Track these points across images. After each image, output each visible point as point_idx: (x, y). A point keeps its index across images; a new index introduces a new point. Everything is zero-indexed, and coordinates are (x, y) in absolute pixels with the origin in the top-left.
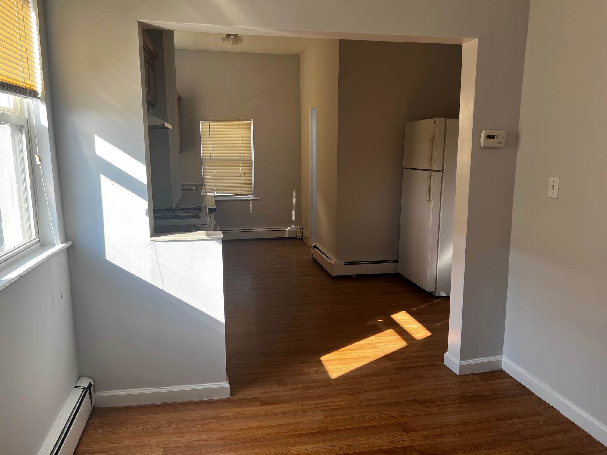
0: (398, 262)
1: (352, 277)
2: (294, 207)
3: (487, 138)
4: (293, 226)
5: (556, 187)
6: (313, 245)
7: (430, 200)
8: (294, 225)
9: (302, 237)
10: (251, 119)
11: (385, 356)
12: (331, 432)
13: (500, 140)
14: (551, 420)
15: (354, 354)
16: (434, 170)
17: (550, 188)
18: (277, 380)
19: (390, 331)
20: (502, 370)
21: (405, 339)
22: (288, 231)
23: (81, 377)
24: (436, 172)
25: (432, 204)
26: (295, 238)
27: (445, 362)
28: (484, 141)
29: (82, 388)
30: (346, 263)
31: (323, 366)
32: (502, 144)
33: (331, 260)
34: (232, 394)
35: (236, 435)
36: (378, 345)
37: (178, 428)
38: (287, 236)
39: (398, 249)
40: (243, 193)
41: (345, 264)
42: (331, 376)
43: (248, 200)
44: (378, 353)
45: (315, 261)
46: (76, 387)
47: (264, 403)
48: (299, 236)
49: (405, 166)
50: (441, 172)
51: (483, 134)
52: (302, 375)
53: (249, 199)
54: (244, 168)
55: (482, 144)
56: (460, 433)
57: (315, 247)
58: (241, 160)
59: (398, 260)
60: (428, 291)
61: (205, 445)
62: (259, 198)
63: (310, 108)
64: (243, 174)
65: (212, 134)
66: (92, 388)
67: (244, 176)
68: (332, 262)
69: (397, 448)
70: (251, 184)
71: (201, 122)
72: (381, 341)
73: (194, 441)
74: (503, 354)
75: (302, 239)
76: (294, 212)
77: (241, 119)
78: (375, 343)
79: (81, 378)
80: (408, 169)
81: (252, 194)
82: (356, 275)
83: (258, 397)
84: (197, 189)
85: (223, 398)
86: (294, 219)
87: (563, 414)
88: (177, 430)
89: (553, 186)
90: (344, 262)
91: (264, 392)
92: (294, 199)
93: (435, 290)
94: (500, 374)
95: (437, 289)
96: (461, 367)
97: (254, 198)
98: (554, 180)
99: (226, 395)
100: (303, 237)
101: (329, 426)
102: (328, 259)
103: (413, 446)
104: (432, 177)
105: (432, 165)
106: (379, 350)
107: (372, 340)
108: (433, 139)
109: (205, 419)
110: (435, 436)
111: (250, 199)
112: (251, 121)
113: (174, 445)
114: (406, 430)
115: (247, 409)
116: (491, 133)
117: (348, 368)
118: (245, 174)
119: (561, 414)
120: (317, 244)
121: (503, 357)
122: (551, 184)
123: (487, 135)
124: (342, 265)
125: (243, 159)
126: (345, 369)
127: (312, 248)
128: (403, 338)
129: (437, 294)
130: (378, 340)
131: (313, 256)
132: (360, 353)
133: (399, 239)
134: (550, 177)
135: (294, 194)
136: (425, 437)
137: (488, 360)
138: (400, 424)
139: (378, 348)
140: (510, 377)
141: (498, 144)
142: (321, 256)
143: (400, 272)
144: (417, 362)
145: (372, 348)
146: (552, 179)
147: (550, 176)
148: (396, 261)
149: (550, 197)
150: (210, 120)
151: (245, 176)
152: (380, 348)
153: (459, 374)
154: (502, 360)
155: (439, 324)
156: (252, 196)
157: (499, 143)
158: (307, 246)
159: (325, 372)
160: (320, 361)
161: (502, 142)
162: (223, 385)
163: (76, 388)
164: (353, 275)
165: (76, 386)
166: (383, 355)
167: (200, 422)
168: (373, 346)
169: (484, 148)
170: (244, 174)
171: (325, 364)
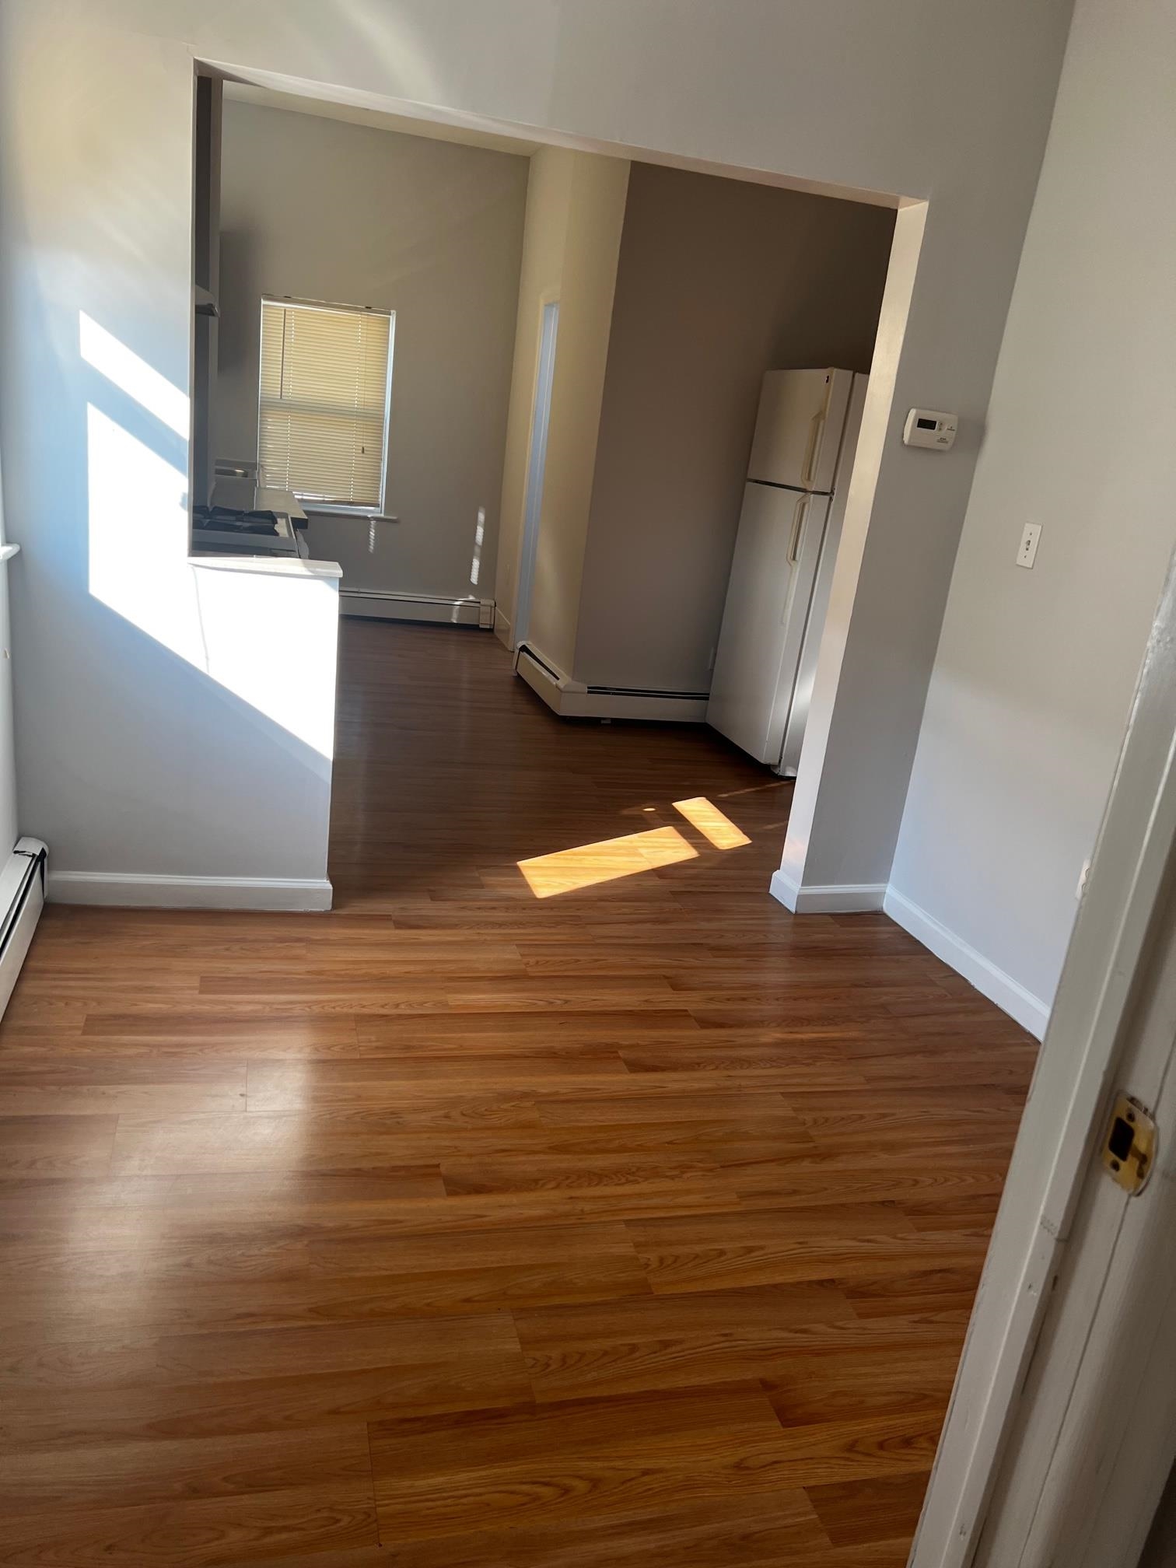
0: (707, 699)
1: (603, 722)
2: (477, 550)
3: (918, 426)
4: (471, 598)
5: (1033, 546)
6: (519, 645)
7: (794, 558)
8: (475, 596)
9: (492, 627)
10: (392, 311)
11: (653, 870)
12: (532, 978)
13: (944, 433)
14: (951, 994)
15: (589, 862)
16: (813, 489)
17: (1023, 545)
18: (429, 891)
19: (669, 830)
20: (882, 911)
21: (695, 846)
22: (460, 609)
23: (23, 836)
24: (816, 496)
25: (797, 568)
26: (474, 628)
27: (774, 890)
28: (912, 432)
29: (30, 856)
30: (593, 690)
31: (523, 876)
32: (947, 442)
33: (558, 679)
34: (334, 906)
35: (347, 970)
36: (642, 851)
37: (227, 949)
38: (455, 622)
39: (712, 670)
40: (359, 499)
41: (589, 692)
42: (535, 893)
43: (366, 518)
44: (640, 864)
45: (520, 682)
46: (16, 852)
47: (400, 925)
48: (484, 622)
49: (752, 475)
50: (827, 497)
51: (913, 414)
52: (482, 886)
53: (369, 516)
54: (363, 435)
55: (906, 439)
56: (777, 999)
57: (524, 649)
58: (358, 414)
59: (708, 694)
60: (762, 762)
61: (285, 979)
62: (395, 518)
63: (542, 303)
64: (360, 452)
65: (289, 337)
66: (45, 860)
67: (361, 455)
68: (561, 684)
69: (656, 1011)
70: (379, 479)
71: (263, 302)
72: (650, 844)
73: (261, 972)
74: (888, 881)
75: (491, 630)
76: (476, 563)
77: (367, 307)
78: (636, 848)
79: (23, 838)
80: (757, 482)
81: (377, 505)
82: (612, 719)
83: (390, 915)
84: (245, 475)
85: (318, 910)
86: (474, 579)
87: (977, 987)
88: (226, 953)
89: (1029, 541)
90: (589, 688)
91: (402, 908)
92: (480, 531)
93: (778, 761)
94: (877, 917)
95: (783, 760)
96: (801, 898)
97: (382, 515)
98: (1032, 531)
99: (325, 904)
100: (495, 628)
101: (529, 969)
102: (552, 679)
103: (686, 1011)
104: (806, 506)
105: (809, 479)
106: (643, 859)
107: (631, 842)
108: (819, 416)
109: (282, 940)
110: (728, 1000)
111: (372, 517)
112: (391, 317)
113: (224, 975)
114: (676, 986)
115: (367, 931)
116: (928, 416)
117: (574, 883)
118: (365, 452)
119: (973, 987)
120: (530, 643)
121: (888, 888)
122: (1025, 538)
123: (919, 420)
124: (584, 693)
125: (363, 411)
126: (569, 884)
127: (517, 651)
128: (691, 844)
129: (780, 772)
130: (643, 841)
131: (518, 670)
132: (605, 861)
133: (716, 648)
134: (1027, 525)
135: (481, 517)
136: (711, 999)
137: (858, 889)
138: (666, 977)
139: (641, 855)
140: (896, 924)
141: (938, 441)
142: (537, 670)
143: (707, 721)
144: (716, 886)
145: (628, 855)
146: (1029, 528)
147: (1028, 522)
148: (705, 697)
149: (1020, 564)
150: (287, 299)
151: (364, 455)
152: (646, 856)
153: (796, 911)
154: (885, 893)
155: (770, 827)
156: (378, 509)
157: (943, 440)
158: (505, 649)
159: (526, 886)
160: (517, 868)
161: (947, 439)
162: (318, 885)
163: (17, 855)
164: (604, 719)
165: (15, 849)
166: (650, 868)
167: (271, 944)
168: (633, 852)
169: (908, 446)
170: (363, 452)
171: (525, 872)
